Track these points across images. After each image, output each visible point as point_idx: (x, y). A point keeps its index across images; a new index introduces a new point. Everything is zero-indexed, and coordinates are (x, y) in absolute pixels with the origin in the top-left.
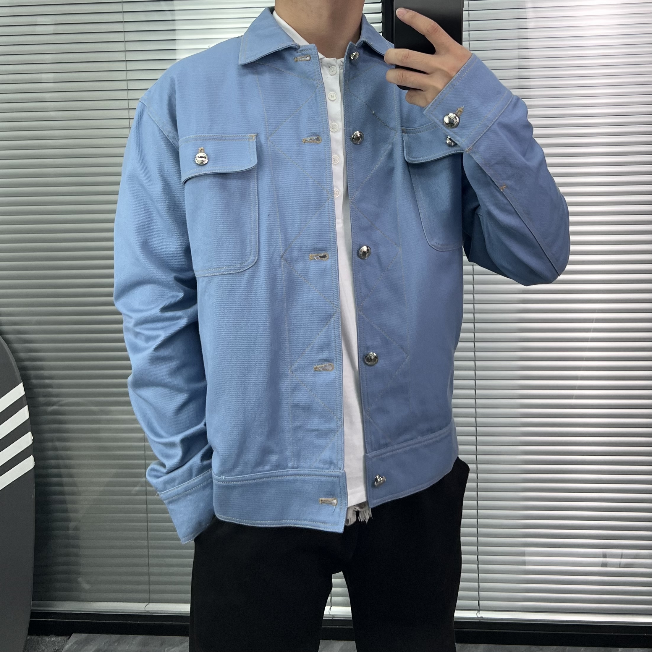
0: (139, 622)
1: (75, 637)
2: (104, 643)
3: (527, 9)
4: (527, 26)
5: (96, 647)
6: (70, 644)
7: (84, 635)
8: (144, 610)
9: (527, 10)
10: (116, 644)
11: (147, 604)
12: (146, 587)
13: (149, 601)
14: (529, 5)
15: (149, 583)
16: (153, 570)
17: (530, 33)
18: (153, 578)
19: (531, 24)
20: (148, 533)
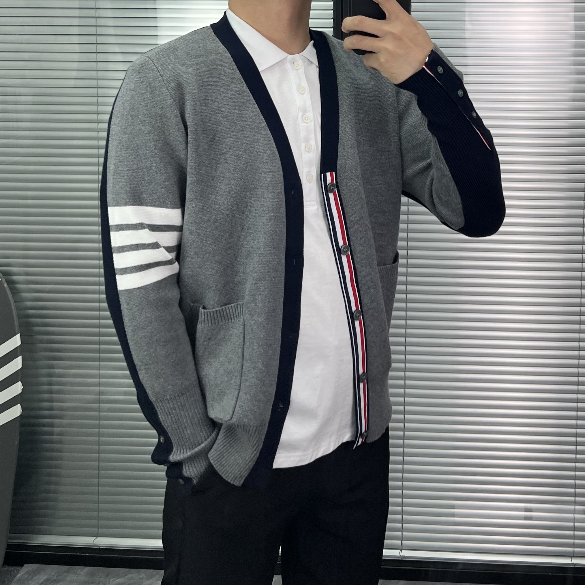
0: (87, 554)
1: (28, 568)
2: (53, 573)
5: (45, 577)
6: (22, 574)
7: (35, 566)
8: (92, 543)
10: (65, 575)
11: (95, 538)
12: (95, 522)
13: (98, 535)
15: (98, 518)
16: (102, 506)
18: (102, 514)
20: (99, 472)
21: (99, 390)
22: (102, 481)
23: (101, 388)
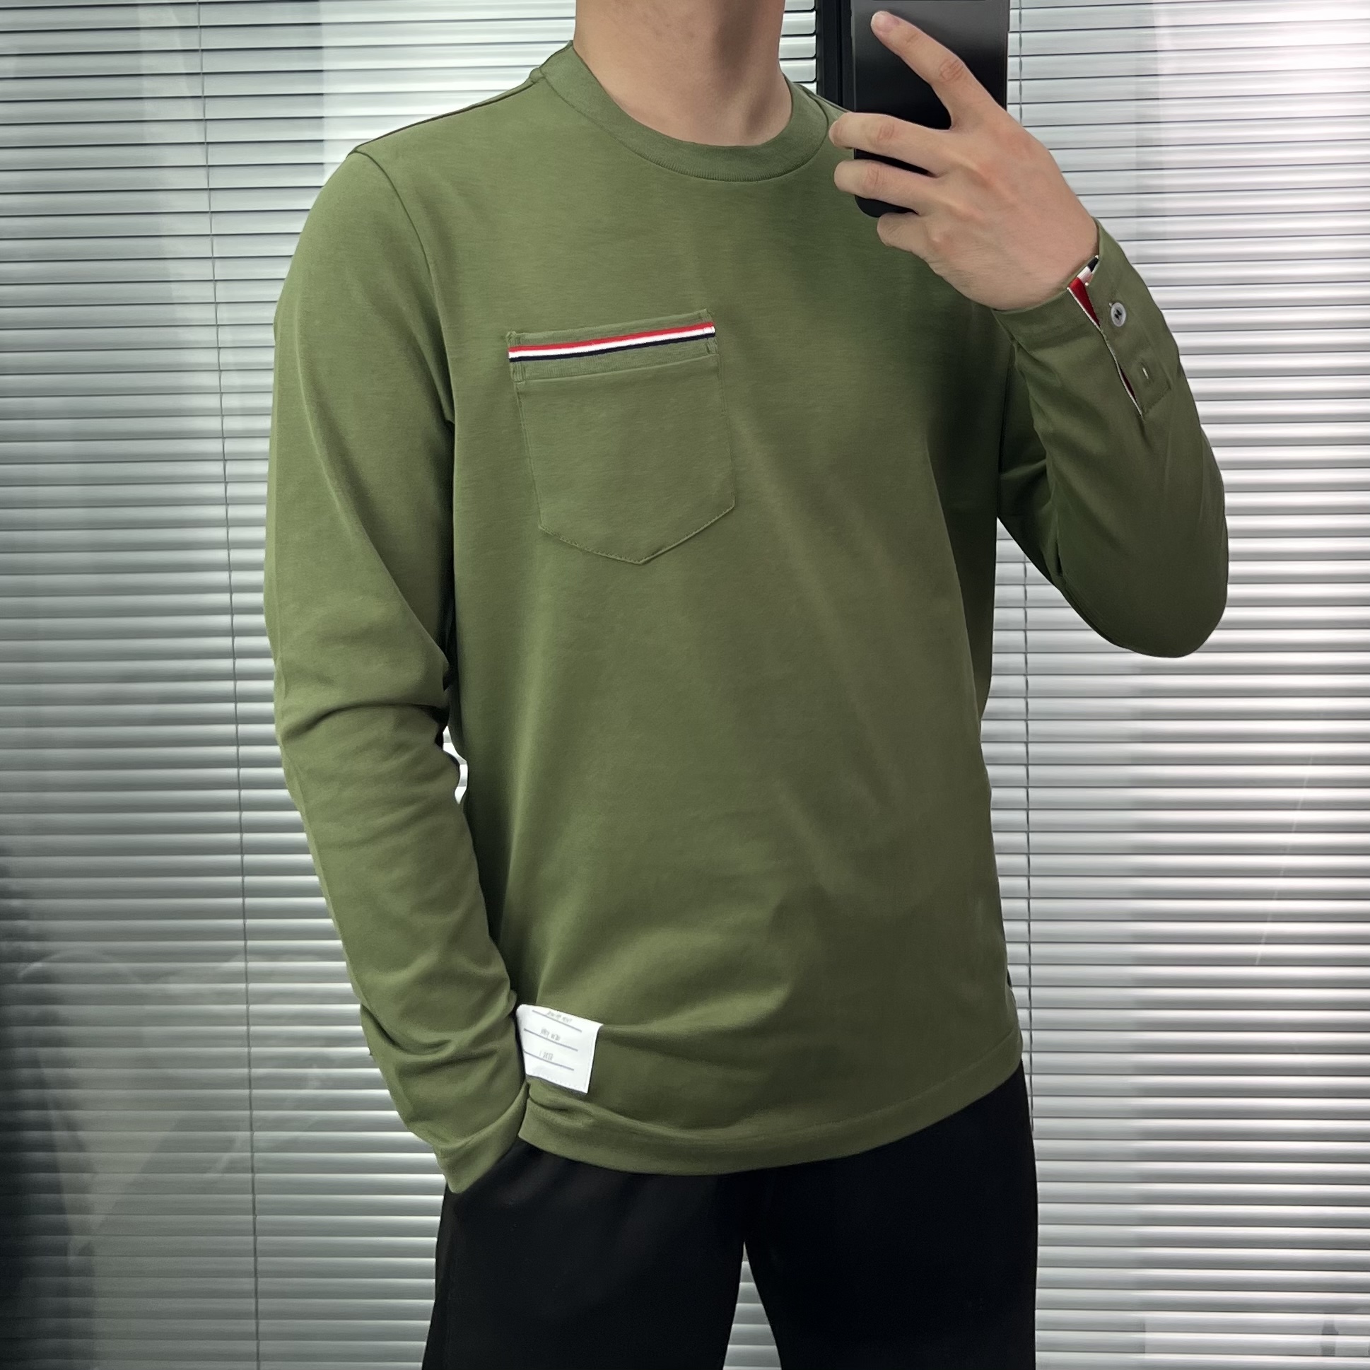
3: (1156, 29)
4: (1156, 69)
9: (1157, 31)
14: (1163, 20)
16: (266, 1345)
17: (1164, 87)
19: (1167, 65)
20: (256, 1261)
21: (249, 1053)
22: (264, 1283)
23: (254, 1050)
